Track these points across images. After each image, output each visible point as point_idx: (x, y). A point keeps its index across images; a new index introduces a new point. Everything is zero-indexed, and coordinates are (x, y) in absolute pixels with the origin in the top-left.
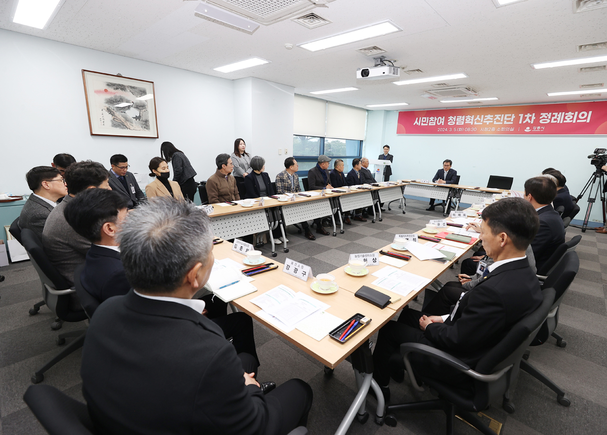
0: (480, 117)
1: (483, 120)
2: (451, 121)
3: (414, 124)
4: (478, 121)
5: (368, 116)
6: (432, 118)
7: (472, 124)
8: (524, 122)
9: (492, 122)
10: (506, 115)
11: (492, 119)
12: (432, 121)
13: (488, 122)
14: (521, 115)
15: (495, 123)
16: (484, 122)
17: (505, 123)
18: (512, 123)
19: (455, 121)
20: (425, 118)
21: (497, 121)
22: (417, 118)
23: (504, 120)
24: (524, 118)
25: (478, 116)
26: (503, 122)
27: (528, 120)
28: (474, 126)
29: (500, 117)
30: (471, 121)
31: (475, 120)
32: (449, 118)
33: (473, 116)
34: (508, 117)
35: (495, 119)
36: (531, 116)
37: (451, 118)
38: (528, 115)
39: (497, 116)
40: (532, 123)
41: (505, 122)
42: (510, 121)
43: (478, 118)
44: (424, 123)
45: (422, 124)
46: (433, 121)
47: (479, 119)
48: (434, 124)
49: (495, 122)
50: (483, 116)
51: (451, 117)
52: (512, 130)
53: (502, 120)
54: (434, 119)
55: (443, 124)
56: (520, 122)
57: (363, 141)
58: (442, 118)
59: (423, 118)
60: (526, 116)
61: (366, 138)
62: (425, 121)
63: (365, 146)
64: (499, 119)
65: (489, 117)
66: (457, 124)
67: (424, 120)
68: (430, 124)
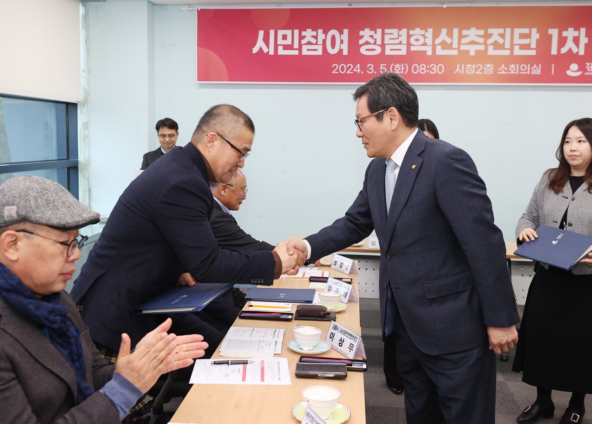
0: (450, 34)
1: (460, 43)
2: (367, 43)
3: (255, 50)
4: (445, 45)
5: (86, 17)
6: (309, 33)
7: (429, 53)
8: (564, 50)
9: (482, 48)
10: (518, 31)
11: (481, 40)
12: (309, 43)
13: (472, 50)
14: (554, 32)
15: (491, 51)
16: (463, 48)
17: (517, 52)
18: (533, 53)
19: (379, 42)
20: (288, 32)
21: (497, 46)
22: (261, 33)
23: (512, 45)
24: (562, 41)
25: (444, 31)
26: (512, 49)
27: (570, 45)
28: (436, 59)
29: (502, 36)
30: (425, 44)
31: (438, 41)
32: (361, 33)
33: (430, 30)
34: (522, 36)
35: (490, 41)
36: (576, 34)
37: (366, 33)
38: (570, 33)
39: (495, 32)
40: (582, 52)
41: (516, 48)
42: (527, 47)
43: (443, 36)
44: (286, 47)
45: (281, 52)
46: (314, 41)
47: (449, 40)
48: (320, 52)
49: (491, 48)
50: (456, 31)
51: (367, 30)
52: (537, 71)
53: (508, 45)
54: (316, 37)
55: (345, 53)
56: (554, 51)
57: (75, 105)
58: (341, 33)
59: (281, 33)
60: (565, 34)
61: (87, 93)
62: (288, 42)
63: (86, 125)
64: (501, 41)
65: (473, 33)
66: (388, 52)
67: (285, 37)
68: (305, 52)
